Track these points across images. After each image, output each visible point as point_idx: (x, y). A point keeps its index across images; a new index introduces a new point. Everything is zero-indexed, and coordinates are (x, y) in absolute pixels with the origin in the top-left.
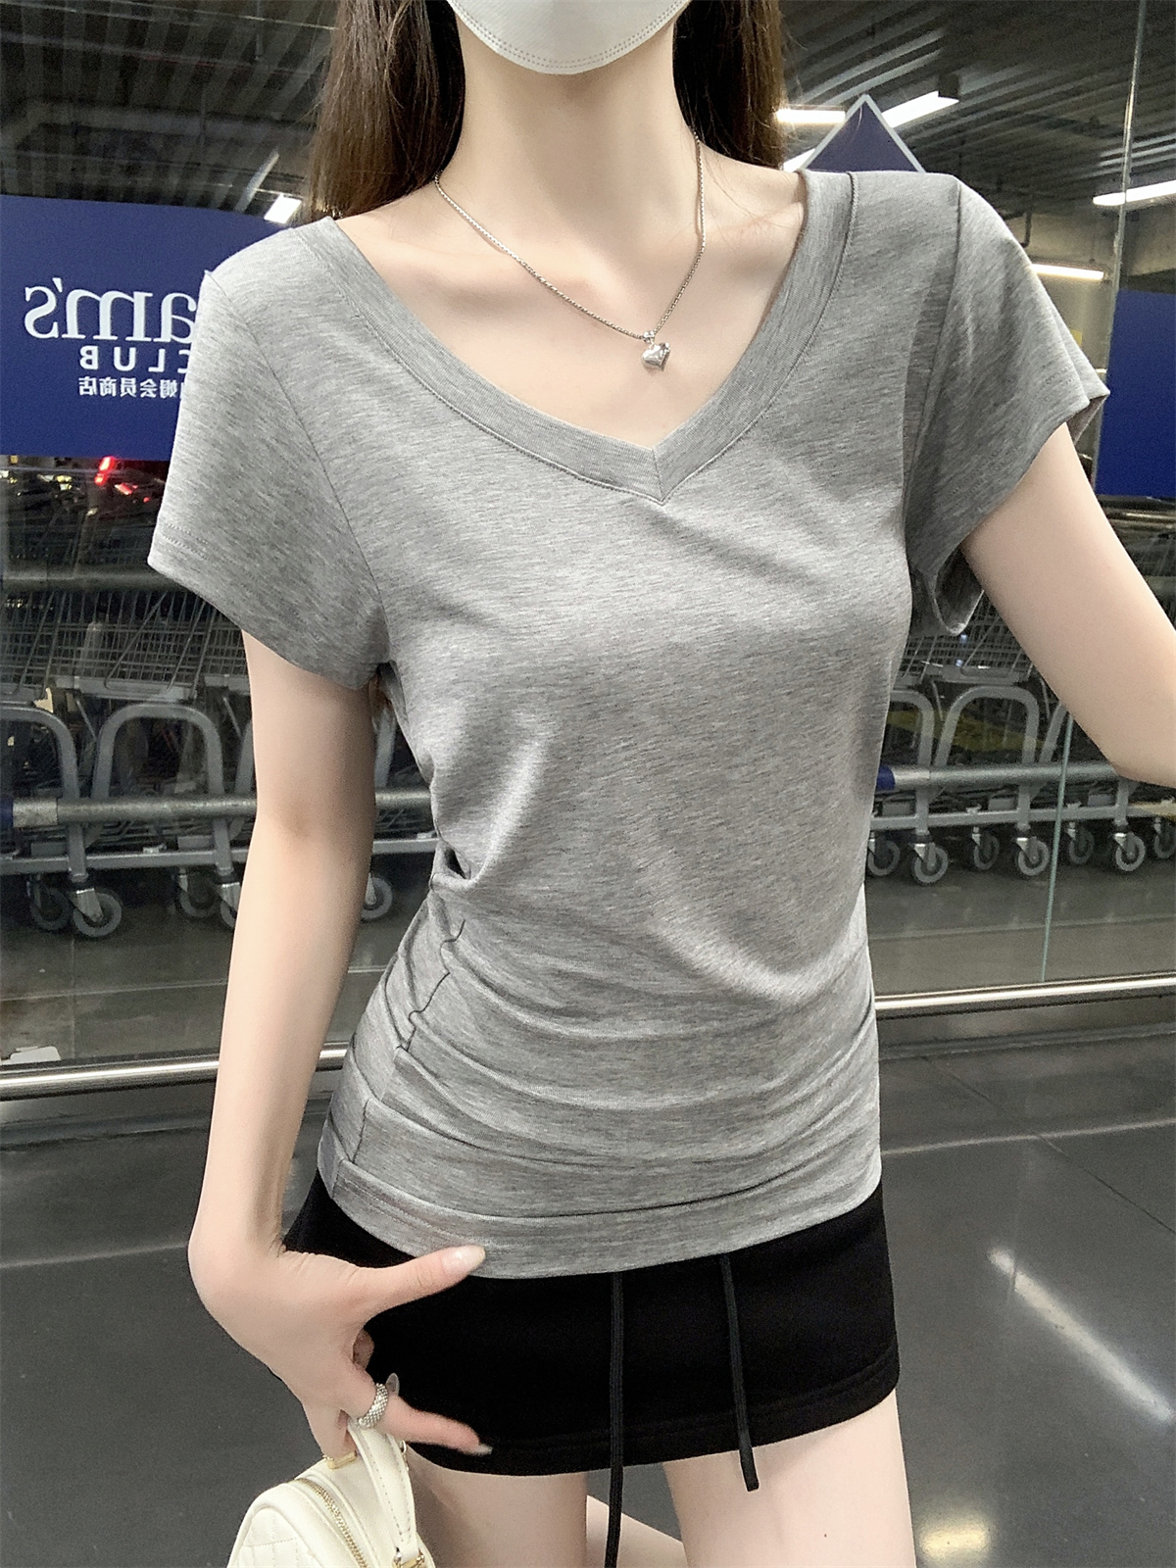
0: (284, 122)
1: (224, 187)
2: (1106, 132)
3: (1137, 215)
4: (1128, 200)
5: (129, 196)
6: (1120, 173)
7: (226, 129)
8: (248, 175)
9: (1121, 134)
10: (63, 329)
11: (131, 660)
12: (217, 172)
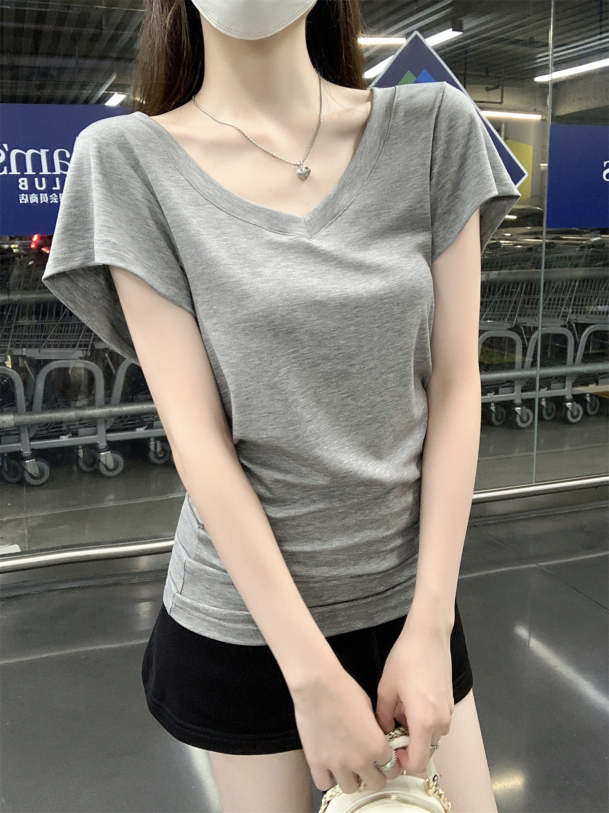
0: (118, 59)
1: (86, 93)
2: (539, 44)
3: (557, 85)
4: (553, 78)
5: (39, 101)
6: (548, 65)
7: (89, 63)
8: (100, 85)
9: (547, 45)
10: (9, 170)
11: (53, 338)
12: (83, 86)
